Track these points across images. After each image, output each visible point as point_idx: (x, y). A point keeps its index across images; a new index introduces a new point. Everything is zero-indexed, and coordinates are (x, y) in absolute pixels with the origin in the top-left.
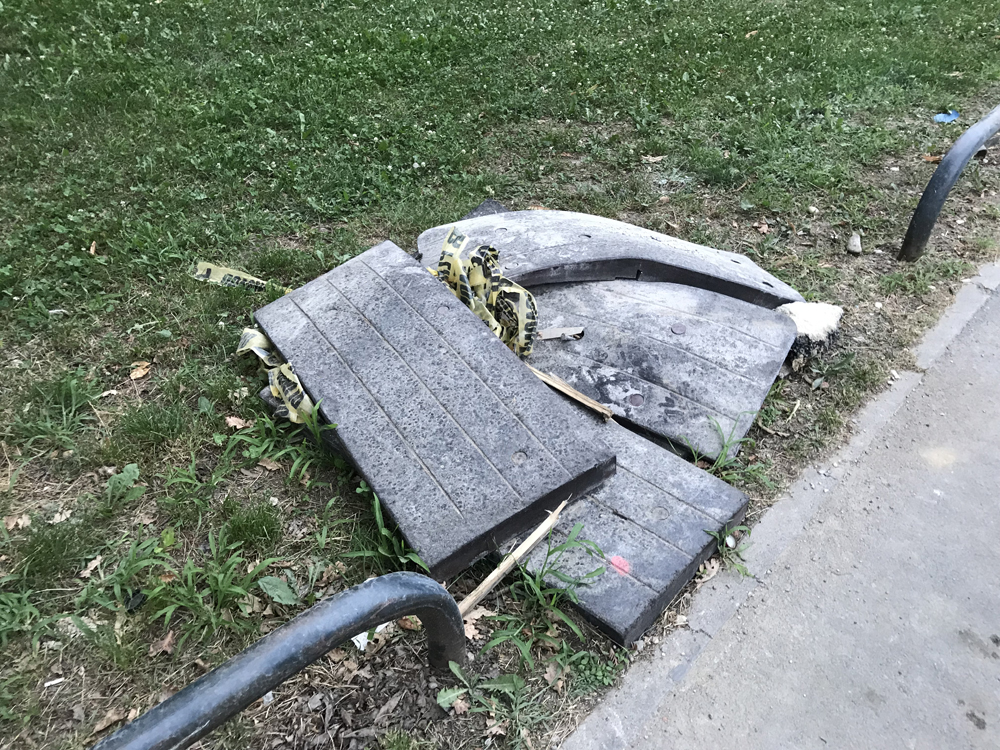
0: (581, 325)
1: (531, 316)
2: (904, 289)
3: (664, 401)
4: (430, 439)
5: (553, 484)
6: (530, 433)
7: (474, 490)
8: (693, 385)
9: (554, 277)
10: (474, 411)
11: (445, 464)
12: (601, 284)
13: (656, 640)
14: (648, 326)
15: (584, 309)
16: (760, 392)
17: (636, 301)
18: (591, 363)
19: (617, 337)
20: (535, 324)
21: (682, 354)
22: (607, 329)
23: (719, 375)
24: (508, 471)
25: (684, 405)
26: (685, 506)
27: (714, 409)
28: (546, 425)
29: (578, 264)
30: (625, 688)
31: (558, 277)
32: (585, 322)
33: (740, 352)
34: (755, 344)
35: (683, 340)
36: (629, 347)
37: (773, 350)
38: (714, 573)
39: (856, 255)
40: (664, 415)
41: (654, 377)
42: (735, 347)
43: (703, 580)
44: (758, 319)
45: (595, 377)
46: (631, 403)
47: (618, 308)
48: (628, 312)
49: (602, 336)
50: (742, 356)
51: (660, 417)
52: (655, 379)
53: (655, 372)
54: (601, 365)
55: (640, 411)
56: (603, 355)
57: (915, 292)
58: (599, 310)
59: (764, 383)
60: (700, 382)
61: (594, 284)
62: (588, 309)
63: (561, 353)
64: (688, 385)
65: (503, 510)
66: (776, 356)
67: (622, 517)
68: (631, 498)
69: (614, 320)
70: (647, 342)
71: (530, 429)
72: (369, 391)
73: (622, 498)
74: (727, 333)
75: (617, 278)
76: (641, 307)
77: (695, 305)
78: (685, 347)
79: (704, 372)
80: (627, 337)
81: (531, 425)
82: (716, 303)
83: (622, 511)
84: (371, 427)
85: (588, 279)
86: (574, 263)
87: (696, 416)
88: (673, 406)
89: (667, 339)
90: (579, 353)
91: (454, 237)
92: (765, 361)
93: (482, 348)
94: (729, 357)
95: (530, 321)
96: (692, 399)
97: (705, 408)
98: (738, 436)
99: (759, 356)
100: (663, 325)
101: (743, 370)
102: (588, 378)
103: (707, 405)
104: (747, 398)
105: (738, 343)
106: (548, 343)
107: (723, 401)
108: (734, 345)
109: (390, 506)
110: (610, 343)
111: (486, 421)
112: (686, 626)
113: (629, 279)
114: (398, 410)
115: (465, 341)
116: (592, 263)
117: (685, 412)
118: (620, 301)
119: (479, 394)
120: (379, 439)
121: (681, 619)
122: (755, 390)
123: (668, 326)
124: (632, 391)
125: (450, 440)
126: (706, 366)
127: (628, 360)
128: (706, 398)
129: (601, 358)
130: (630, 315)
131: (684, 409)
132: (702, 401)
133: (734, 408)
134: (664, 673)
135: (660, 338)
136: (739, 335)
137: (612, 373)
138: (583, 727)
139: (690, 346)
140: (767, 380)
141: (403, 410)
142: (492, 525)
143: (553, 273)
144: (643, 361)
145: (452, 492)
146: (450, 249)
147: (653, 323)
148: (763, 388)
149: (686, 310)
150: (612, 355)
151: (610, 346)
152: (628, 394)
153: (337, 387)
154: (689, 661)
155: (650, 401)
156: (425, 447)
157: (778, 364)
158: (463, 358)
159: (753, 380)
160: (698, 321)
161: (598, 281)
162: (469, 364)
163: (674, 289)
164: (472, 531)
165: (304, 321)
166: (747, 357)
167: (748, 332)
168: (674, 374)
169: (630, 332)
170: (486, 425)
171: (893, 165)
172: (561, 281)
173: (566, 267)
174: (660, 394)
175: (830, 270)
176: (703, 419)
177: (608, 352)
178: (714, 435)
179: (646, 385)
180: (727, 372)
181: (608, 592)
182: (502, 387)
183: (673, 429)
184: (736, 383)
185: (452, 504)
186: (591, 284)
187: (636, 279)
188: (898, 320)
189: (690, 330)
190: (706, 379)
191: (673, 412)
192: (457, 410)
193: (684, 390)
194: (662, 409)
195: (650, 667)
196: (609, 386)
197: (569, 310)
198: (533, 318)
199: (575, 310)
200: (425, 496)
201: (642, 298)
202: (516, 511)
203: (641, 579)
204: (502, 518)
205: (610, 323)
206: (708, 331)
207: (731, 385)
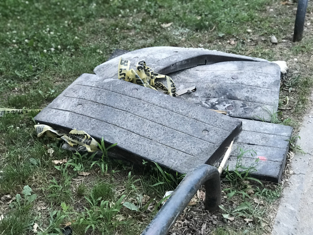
0: (193, 86)
1: (172, 85)
2: (302, 51)
3: (242, 105)
4: (163, 137)
5: (225, 136)
6: (204, 123)
7: (194, 147)
8: (250, 96)
9: (173, 69)
10: (175, 122)
11: (176, 143)
12: (192, 69)
13: (287, 180)
14: (222, 79)
15: (190, 79)
16: (277, 93)
17: (211, 72)
18: (205, 99)
19: (211, 86)
20: (175, 88)
21: (241, 86)
22: (206, 85)
23: (258, 90)
24: (204, 138)
25: (250, 105)
26: (273, 135)
27: (262, 103)
28: (209, 119)
29: (182, 61)
30: (285, 197)
31: (174, 69)
32: (194, 84)
33: (262, 80)
34: (267, 76)
35: (238, 81)
36: (218, 88)
37: (274, 76)
38: (293, 156)
39: (276, 44)
40: (244, 110)
41: (233, 97)
42: (260, 78)
43: (291, 159)
44: (264, 67)
45: (209, 103)
46: (228, 109)
47: (205, 75)
48: (211, 76)
49: (205, 88)
50: (264, 81)
51: (242, 111)
52: (235, 98)
53: (233, 95)
54: (210, 98)
55: (234, 112)
56: (209, 95)
57: (307, 52)
58: (197, 78)
59: (276, 89)
60: (252, 95)
61: (189, 70)
62: (192, 79)
63: (190, 99)
64: (248, 97)
65: (211, 151)
66: (277, 78)
67: (252, 144)
68: (251, 138)
69: (206, 80)
70: (224, 85)
71: (203, 122)
72: (123, 128)
73: (248, 139)
74: (255, 74)
75: (198, 65)
76: (215, 73)
77: (236, 67)
78: (241, 83)
79: (252, 90)
80: (215, 85)
81: (202, 121)
82: (244, 65)
83: (251, 143)
84: (133, 140)
85: (187, 68)
86: (180, 62)
87: (256, 108)
88: (246, 106)
89: (232, 82)
90: (198, 97)
91: (123, 62)
92: (273, 81)
93: (163, 100)
94: (259, 83)
95: (173, 88)
96: (252, 102)
97: (259, 104)
98: (276, 111)
99: (270, 80)
100: (228, 77)
101: (267, 86)
102: (206, 105)
103: (259, 102)
104: (272, 96)
105: (260, 77)
106: (182, 96)
107: (264, 99)
108: (259, 78)
109: (162, 163)
110: (210, 89)
111: (183, 124)
112: (294, 174)
113: (202, 65)
114: (141, 131)
115: (153, 99)
116: (187, 60)
117: (252, 107)
118: (204, 73)
119: (173, 116)
120: (140, 143)
121: (291, 172)
122: (275, 92)
123: (230, 77)
124: (227, 105)
125: (172, 135)
126: (253, 88)
127: (220, 94)
128: (257, 100)
129: (208, 96)
130: (212, 77)
131: (251, 106)
132: (256, 101)
133: (269, 101)
134: (296, 188)
135: (229, 82)
136: (259, 74)
137: (216, 100)
138: (279, 211)
139: (243, 82)
140: (277, 88)
141: (143, 130)
142: (209, 157)
143: (172, 68)
144: (227, 92)
145: (186, 151)
146: (123, 67)
147: (223, 77)
148: (277, 91)
149: (234, 70)
150: (213, 94)
151: (210, 91)
152: (226, 106)
153: (106, 131)
154: (302, 183)
155: (236, 107)
156: (163, 140)
157: (279, 81)
158: (157, 105)
159: (272, 89)
160: (241, 73)
161: (190, 68)
162: (161, 107)
163: (224, 64)
164: (202, 161)
165: (68, 113)
166: (266, 81)
167: (262, 72)
168: (242, 94)
169: (216, 83)
170: (184, 126)
171: (270, 9)
172: (176, 71)
173: (177, 64)
174: (239, 103)
175: (269, 51)
176: (259, 108)
177: (210, 93)
178: (266, 113)
179: (232, 101)
180: (261, 89)
181: (264, 167)
182: (181, 111)
183: (250, 115)
184: (266, 92)
185: (188, 155)
186: (188, 70)
187: (205, 64)
188: (306, 62)
189: (240, 76)
190: (254, 93)
191: (247, 108)
192: (167, 124)
193: (247, 99)
194: (242, 108)
195: (290, 189)
196: (217, 106)
197: (184, 82)
198: (174, 86)
199: (187, 81)
200: (175, 156)
201: (214, 70)
202: (216, 149)
203: (273, 160)
204: (212, 153)
205: (205, 82)
206: (247, 75)
207: (264, 93)
